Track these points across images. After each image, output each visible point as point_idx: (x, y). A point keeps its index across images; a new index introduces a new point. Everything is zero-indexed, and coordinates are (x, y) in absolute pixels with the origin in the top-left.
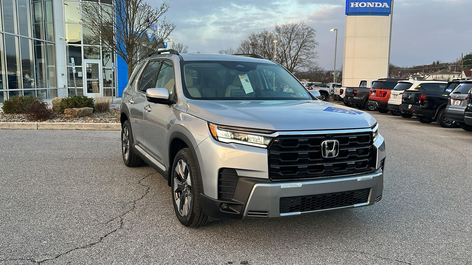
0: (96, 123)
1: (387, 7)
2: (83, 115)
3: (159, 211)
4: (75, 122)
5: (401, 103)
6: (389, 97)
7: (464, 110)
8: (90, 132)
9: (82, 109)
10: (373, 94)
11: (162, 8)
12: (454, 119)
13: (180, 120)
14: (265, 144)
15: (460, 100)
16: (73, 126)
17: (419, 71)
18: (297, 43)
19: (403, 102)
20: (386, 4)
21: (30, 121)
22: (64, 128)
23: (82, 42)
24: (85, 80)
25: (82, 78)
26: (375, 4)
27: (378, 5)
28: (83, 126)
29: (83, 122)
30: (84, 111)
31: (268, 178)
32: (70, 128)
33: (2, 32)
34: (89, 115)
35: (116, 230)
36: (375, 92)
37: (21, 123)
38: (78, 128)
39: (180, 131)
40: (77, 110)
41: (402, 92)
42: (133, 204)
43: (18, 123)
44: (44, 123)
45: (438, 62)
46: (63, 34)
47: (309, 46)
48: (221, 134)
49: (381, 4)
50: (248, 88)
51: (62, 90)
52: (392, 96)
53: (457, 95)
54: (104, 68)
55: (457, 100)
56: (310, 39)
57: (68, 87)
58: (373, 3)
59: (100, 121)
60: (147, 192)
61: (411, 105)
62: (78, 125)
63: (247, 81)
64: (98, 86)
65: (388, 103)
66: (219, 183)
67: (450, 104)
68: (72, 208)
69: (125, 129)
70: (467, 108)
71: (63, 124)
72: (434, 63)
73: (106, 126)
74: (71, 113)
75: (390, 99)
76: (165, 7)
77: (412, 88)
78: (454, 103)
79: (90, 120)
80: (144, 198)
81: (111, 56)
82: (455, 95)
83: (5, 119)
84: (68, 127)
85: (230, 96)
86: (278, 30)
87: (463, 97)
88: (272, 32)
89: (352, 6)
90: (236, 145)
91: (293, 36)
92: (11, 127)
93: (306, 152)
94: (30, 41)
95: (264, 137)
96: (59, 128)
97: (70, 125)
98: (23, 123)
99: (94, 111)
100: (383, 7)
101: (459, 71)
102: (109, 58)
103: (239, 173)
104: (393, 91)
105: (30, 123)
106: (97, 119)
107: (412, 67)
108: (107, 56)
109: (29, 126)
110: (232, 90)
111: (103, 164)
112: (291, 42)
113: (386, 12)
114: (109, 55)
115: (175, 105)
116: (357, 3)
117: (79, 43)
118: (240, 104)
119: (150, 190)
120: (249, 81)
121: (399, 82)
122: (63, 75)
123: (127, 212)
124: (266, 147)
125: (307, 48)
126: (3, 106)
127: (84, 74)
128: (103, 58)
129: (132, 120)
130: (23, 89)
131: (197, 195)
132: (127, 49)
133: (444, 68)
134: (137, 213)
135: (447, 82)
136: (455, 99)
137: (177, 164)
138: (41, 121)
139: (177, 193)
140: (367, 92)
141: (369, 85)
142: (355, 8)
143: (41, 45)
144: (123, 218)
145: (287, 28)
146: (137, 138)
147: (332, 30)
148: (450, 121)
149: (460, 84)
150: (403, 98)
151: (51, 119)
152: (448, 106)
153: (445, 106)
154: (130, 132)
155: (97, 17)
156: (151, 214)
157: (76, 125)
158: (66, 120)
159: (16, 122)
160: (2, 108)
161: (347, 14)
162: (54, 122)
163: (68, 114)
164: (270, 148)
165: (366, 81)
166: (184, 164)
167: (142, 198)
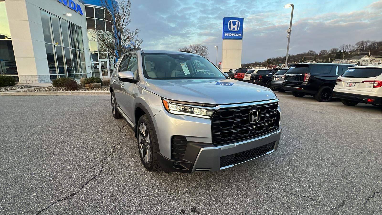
0: (102, 92)
1: (241, 36)
2: (96, 87)
3: (130, 155)
4: (91, 91)
5: (250, 79)
6: (244, 77)
7: (282, 83)
8: (99, 96)
9: (95, 84)
10: (236, 75)
11: (136, 31)
12: (274, 86)
13: (142, 94)
14: (207, 115)
15: (278, 78)
16: (90, 93)
17: (250, 66)
18: (200, 53)
19: (251, 79)
20: (240, 34)
21: (67, 91)
22: (85, 94)
23: (98, 51)
24: (100, 69)
25: (98, 68)
27: (237, 35)
28: (95, 93)
29: (95, 91)
30: (96, 85)
31: (211, 142)
32: (88, 94)
33: (54, 45)
34: (99, 87)
35: (97, 176)
36: (237, 74)
37: (61, 92)
38: (93, 94)
39: (141, 102)
40: (92, 84)
41: (251, 74)
42: (113, 148)
43: (60, 92)
44: (74, 91)
45: (257, 62)
46: (88, 46)
47: (205, 54)
48: (172, 107)
49: (238, 34)
50: (187, 72)
51: (89, 74)
52: (245, 76)
53: (277, 76)
54: (110, 64)
55: (277, 78)
56: (205, 51)
57: (92, 72)
58: (235, 34)
59: (105, 90)
60: (124, 137)
61: (255, 81)
62: (92, 92)
63: (185, 66)
64: (107, 72)
65: (243, 79)
66: (172, 146)
67: (274, 80)
68: (70, 154)
69: (112, 96)
70: (284, 82)
71: (84, 92)
72: (255, 62)
73: (108, 93)
74: (89, 86)
75: (244, 78)
76: (137, 31)
77: (254, 73)
78: (275, 79)
79: (99, 90)
80: (121, 144)
81: (113, 57)
82: (276, 75)
83: (53, 90)
84: (87, 94)
85: (175, 77)
86: (191, 47)
87: (279, 76)
88: (188, 48)
89: (226, 35)
90: (184, 116)
91: (198, 50)
92: (55, 94)
93: (239, 120)
94: (70, 50)
95: (207, 109)
96: (82, 94)
97: (88, 92)
98: (63, 92)
99: (102, 85)
100: (239, 36)
101: (266, 66)
102: (112, 58)
103: (188, 139)
104: (245, 74)
105: (66, 92)
106: (103, 89)
107: (247, 64)
108: (111, 58)
109: (65, 94)
110: (176, 73)
111: (101, 117)
112: (197, 52)
113: (241, 38)
114: (112, 57)
115: (138, 83)
116: (228, 34)
117: (97, 51)
118: (181, 82)
119: (126, 136)
120: (187, 67)
121: (248, 70)
122: (89, 67)
123: (108, 157)
124: (209, 117)
125: (204, 55)
126: (53, 83)
127: (99, 66)
128: (109, 59)
129: (115, 90)
130: (59, 74)
131: (155, 152)
132: (118, 53)
133: (259, 64)
134: (115, 157)
135: (270, 70)
136: (276, 78)
137: (140, 125)
138: (72, 91)
139: (141, 145)
140: (233, 75)
141: (233, 72)
143: (77, 52)
144: (104, 162)
145: (195, 46)
146: (118, 103)
147: (215, 47)
148: (272, 88)
149: (278, 71)
150: (251, 77)
151: (78, 89)
152: (272, 81)
153: (271, 81)
154: (115, 99)
155: (101, 36)
156: (124, 158)
157: (91, 92)
158: (86, 90)
159: (58, 92)
160: (52, 84)
161: (223, 39)
162: (80, 91)
163: (88, 87)
164: (212, 118)
165: (232, 70)
166: (145, 127)
167: (120, 143)
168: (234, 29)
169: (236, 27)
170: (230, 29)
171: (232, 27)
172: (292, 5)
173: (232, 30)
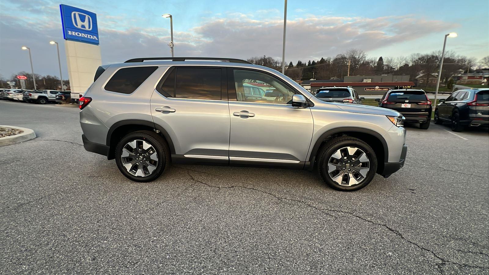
1: (97, 39)
20: (95, 37)
26: (87, 36)
27: (90, 37)
89: (68, 33)
100: (93, 38)
113: (96, 43)
115: (312, 108)
116: (74, 32)
123: (309, 205)
142: (72, 35)
161: (66, 39)
167: (270, 194)
168: (83, 26)
169: (86, 24)
170: (77, 26)
171: (80, 23)
172: (171, 17)
173: (79, 27)
